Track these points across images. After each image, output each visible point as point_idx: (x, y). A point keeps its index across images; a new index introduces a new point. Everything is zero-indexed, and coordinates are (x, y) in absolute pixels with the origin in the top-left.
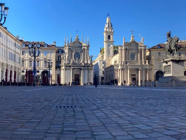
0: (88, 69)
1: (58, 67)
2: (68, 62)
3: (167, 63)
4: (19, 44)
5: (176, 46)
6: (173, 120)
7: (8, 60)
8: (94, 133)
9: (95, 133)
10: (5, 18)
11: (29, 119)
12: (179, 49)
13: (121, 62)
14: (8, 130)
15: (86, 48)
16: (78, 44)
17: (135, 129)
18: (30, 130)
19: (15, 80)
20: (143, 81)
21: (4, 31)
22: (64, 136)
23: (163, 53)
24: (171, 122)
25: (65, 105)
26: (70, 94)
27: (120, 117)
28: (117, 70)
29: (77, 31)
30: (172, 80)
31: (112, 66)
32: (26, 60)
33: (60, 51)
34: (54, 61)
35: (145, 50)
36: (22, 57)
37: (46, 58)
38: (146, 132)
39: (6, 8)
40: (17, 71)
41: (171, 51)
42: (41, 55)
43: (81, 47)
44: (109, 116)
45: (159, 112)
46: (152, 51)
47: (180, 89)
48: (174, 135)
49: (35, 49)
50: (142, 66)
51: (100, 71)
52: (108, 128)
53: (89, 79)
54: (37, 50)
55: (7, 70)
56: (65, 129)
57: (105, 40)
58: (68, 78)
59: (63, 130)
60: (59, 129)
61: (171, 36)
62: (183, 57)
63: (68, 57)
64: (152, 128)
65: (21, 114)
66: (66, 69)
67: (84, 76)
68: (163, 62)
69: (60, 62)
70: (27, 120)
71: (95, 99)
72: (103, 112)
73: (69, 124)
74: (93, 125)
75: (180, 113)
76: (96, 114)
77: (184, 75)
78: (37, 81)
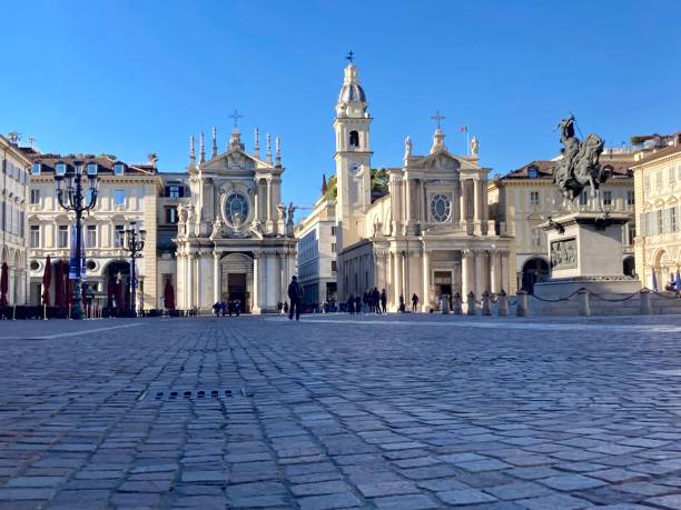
0: (277, 254)
1: (166, 248)
2: (204, 230)
3: (562, 231)
4: (17, 165)
5: (593, 169)
6: (580, 436)
8: (293, 489)
9: (298, 490)
11: (54, 440)
12: (604, 179)
13: (400, 226)
15: (267, 176)
16: (241, 163)
17: (446, 471)
18: (55, 481)
19: (3, 300)
22: (183, 502)
23: (548, 194)
24: (575, 442)
25: (189, 388)
26: (211, 345)
27: (392, 427)
28: (386, 255)
29: (236, 116)
30: (581, 292)
31: (366, 243)
32: (45, 222)
33: (173, 189)
34: (149, 225)
35: (483, 183)
36: (30, 210)
37: (122, 217)
38: (482, 482)
40: (10, 263)
41: (576, 189)
42: (104, 202)
43: (253, 174)
44: (352, 425)
45: (533, 406)
46: (508, 189)
47: (608, 322)
48: (585, 490)
49: (78, 181)
50: (473, 240)
51: (321, 261)
52: (346, 470)
56: (187, 477)
57: (338, 149)
58: (205, 286)
59: (179, 481)
60: (165, 476)
61: (577, 135)
62: (618, 209)
63: (202, 212)
64: (505, 466)
65: (25, 425)
66: (196, 256)
67: (263, 279)
68: (547, 228)
69: (175, 229)
70: (46, 447)
71: (303, 364)
72: (330, 412)
73: (203, 459)
74: (289, 461)
75: (606, 409)
76: (304, 418)
77: (622, 274)
78: (88, 301)
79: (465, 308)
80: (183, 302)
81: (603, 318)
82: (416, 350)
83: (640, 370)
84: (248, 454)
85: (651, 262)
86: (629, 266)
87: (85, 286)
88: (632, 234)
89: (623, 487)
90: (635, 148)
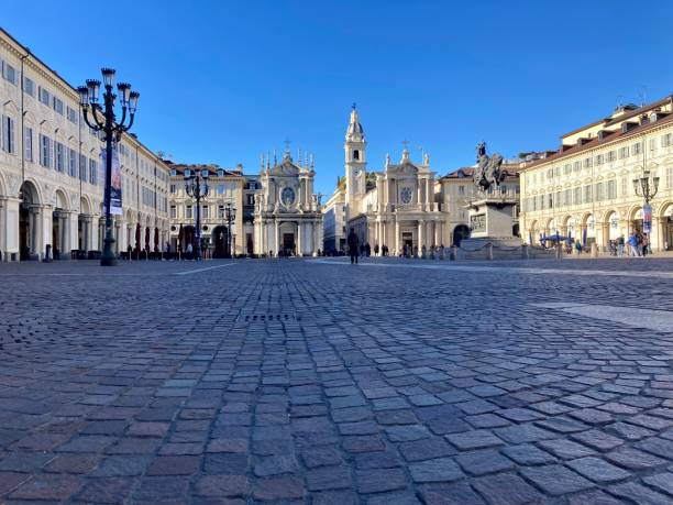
0: (312, 223)
1: (248, 219)
2: (270, 208)
3: (477, 210)
4: (162, 170)
5: (496, 173)
6: (490, 354)
7: (141, 203)
8: (326, 391)
9: (329, 392)
10: (132, 116)
11: (189, 351)
12: (502, 180)
13: (382, 206)
14: (146, 386)
15: (306, 177)
16: (291, 169)
17: (412, 380)
18: (191, 383)
19: (156, 248)
20: (428, 248)
21: (130, 142)
22: (264, 398)
23: (469, 188)
24: (486, 360)
25: (263, 313)
26: (275, 281)
27: (381, 346)
28: (374, 223)
29: (288, 142)
30: (487, 246)
31: (363, 216)
32: (178, 204)
33: (251, 185)
34: (238, 206)
35: (431, 181)
36: (170, 197)
37: (222, 200)
38: (434, 389)
39: (133, 95)
40: (160, 227)
41: (486, 185)
42: (212, 192)
43: (297, 176)
44: (359, 344)
45: (462, 330)
46: (446, 185)
48: (494, 397)
49: (197, 180)
50: (425, 214)
51: (337, 227)
52: (356, 377)
53: (313, 244)
54: (202, 183)
55: (139, 226)
56: (266, 381)
57: (347, 161)
58: (270, 240)
59: (261, 383)
60: (252, 379)
61: (487, 153)
62: (510, 196)
63: (269, 197)
64: (447, 377)
65: (172, 341)
66: (265, 223)
67: (304, 237)
68: (468, 208)
69: (253, 208)
70: (185, 357)
71: (328, 296)
72: (345, 333)
73: (274, 367)
74: (324, 369)
75: (504, 333)
76: (331, 337)
77: (511, 235)
78: (204, 250)
79: (420, 254)
80: (258, 250)
81: (501, 262)
82: (392, 285)
83: (524, 303)
84: (299, 364)
85: (529, 227)
86: (516, 229)
87: (202, 240)
88: (518, 211)
89: (517, 395)
90: (521, 160)
